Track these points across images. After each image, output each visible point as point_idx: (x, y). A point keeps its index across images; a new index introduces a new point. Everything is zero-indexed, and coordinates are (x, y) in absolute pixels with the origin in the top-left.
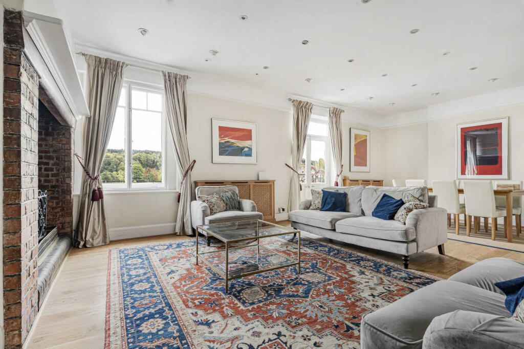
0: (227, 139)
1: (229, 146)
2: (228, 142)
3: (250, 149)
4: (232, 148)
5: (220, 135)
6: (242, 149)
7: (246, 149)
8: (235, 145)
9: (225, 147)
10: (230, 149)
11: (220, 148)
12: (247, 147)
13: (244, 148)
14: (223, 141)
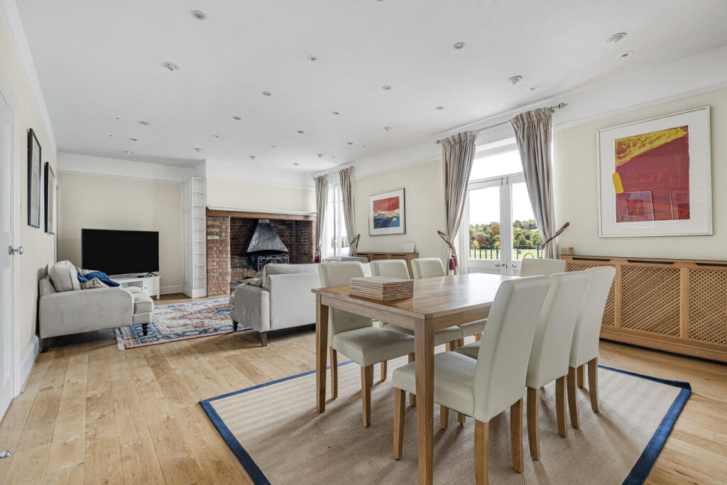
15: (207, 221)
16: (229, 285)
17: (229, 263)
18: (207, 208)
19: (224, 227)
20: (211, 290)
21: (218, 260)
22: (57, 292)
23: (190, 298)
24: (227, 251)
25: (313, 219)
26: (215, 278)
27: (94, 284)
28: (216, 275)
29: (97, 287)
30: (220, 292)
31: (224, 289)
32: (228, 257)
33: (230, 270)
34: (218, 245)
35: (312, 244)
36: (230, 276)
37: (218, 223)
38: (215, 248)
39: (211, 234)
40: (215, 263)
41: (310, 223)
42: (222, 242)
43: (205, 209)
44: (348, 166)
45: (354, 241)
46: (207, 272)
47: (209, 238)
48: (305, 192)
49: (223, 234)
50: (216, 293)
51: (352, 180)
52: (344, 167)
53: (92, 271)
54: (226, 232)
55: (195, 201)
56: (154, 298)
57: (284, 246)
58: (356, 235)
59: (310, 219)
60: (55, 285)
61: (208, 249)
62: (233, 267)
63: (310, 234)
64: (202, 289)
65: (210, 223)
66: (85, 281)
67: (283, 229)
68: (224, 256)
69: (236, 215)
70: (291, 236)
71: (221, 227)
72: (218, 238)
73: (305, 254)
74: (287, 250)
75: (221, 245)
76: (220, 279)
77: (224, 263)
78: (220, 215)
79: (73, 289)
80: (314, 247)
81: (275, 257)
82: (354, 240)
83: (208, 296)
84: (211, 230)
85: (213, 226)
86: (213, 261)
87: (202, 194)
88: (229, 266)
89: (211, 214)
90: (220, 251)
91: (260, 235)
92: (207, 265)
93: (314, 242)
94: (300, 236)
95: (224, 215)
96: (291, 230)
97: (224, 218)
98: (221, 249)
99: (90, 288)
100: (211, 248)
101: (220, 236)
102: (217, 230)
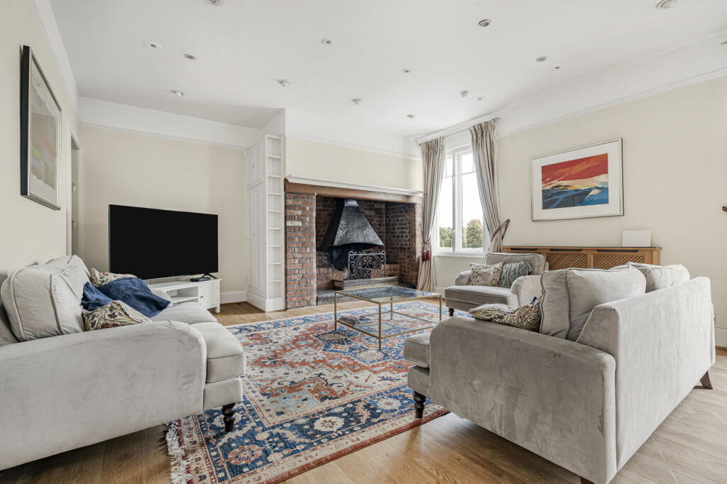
0: (556, 183)
1: (559, 193)
2: (558, 186)
3: (604, 190)
4: (566, 195)
5: (543, 180)
6: (587, 192)
7: (594, 192)
8: (570, 188)
9: (553, 195)
10: (561, 197)
11: (544, 198)
12: (597, 188)
13: (590, 190)
14: (548, 188)
15: (286, 199)
16: (315, 291)
17: (315, 260)
18: (286, 180)
19: (308, 208)
20: (291, 300)
21: (300, 256)
22: (18, 340)
23: (262, 312)
24: (312, 244)
25: (417, 200)
26: (297, 282)
27: (113, 316)
28: (297, 277)
29: (123, 324)
30: (302, 304)
31: (308, 298)
32: (312, 252)
33: (315, 271)
34: (300, 234)
35: (414, 236)
36: (315, 280)
37: (300, 203)
38: (297, 239)
39: (292, 218)
40: (297, 261)
41: (412, 206)
42: (305, 230)
43: (283, 181)
44: (488, 119)
45: (498, 228)
46: (286, 275)
47: (289, 224)
48: (408, 163)
49: (308, 219)
50: (297, 304)
51: (495, 139)
52: (482, 120)
53: (120, 276)
54: (311, 216)
55: (269, 169)
56: (213, 311)
57: (378, 238)
58: (503, 220)
59: (413, 200)
60: (12, 322)
61: (287, 239)
62: (318, 267)
63: (412, 223)
64: (277, 299)
65: (290, 202)
66: (99, 304)
67: (371, 216)
68: (308, 250)
69: (324, 193)
70: (380, 225)
71: (304, 209)
72: (300, 224)
73: (402, 249)
74: (381, 243)
75: (304, 234)
76: (303, 284)
77: (308, 261)
78: (302, 191)
79: (60, 332)
80: (419, 240)
81: (369, 252)
82: (500, 228)
83: (286, 309)
84: (290, 212)
85: (294, 207)
86: (294, 258)
87: (279, 161)
88: (315, 265)
89: (292, 190)
90: (303, 244)
91: (348, 223)
92: (286, 264)
93: (418, 233)
94: (394, 225)
95: (310, 192)
96: (380, 217)
97: (309, 195)
98: (304, 240)
99: (105, 326)
100: (292, 239)
101: (303, 221)
102: (300, 213)
